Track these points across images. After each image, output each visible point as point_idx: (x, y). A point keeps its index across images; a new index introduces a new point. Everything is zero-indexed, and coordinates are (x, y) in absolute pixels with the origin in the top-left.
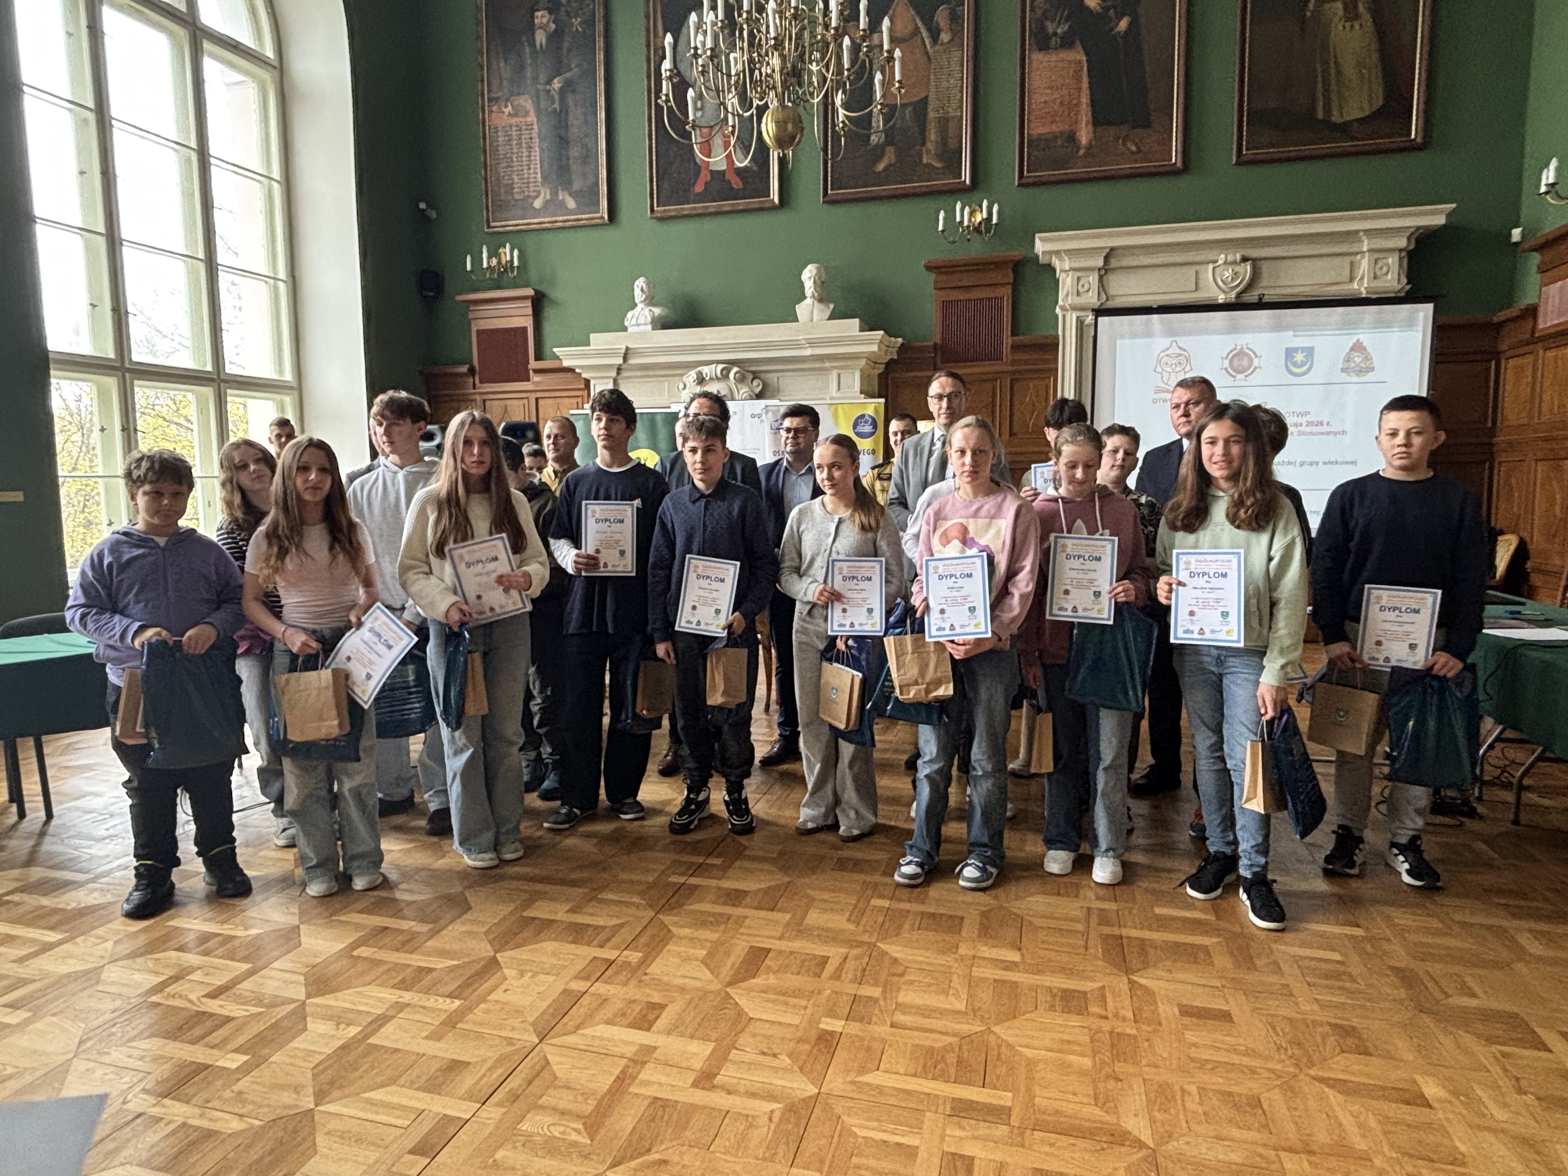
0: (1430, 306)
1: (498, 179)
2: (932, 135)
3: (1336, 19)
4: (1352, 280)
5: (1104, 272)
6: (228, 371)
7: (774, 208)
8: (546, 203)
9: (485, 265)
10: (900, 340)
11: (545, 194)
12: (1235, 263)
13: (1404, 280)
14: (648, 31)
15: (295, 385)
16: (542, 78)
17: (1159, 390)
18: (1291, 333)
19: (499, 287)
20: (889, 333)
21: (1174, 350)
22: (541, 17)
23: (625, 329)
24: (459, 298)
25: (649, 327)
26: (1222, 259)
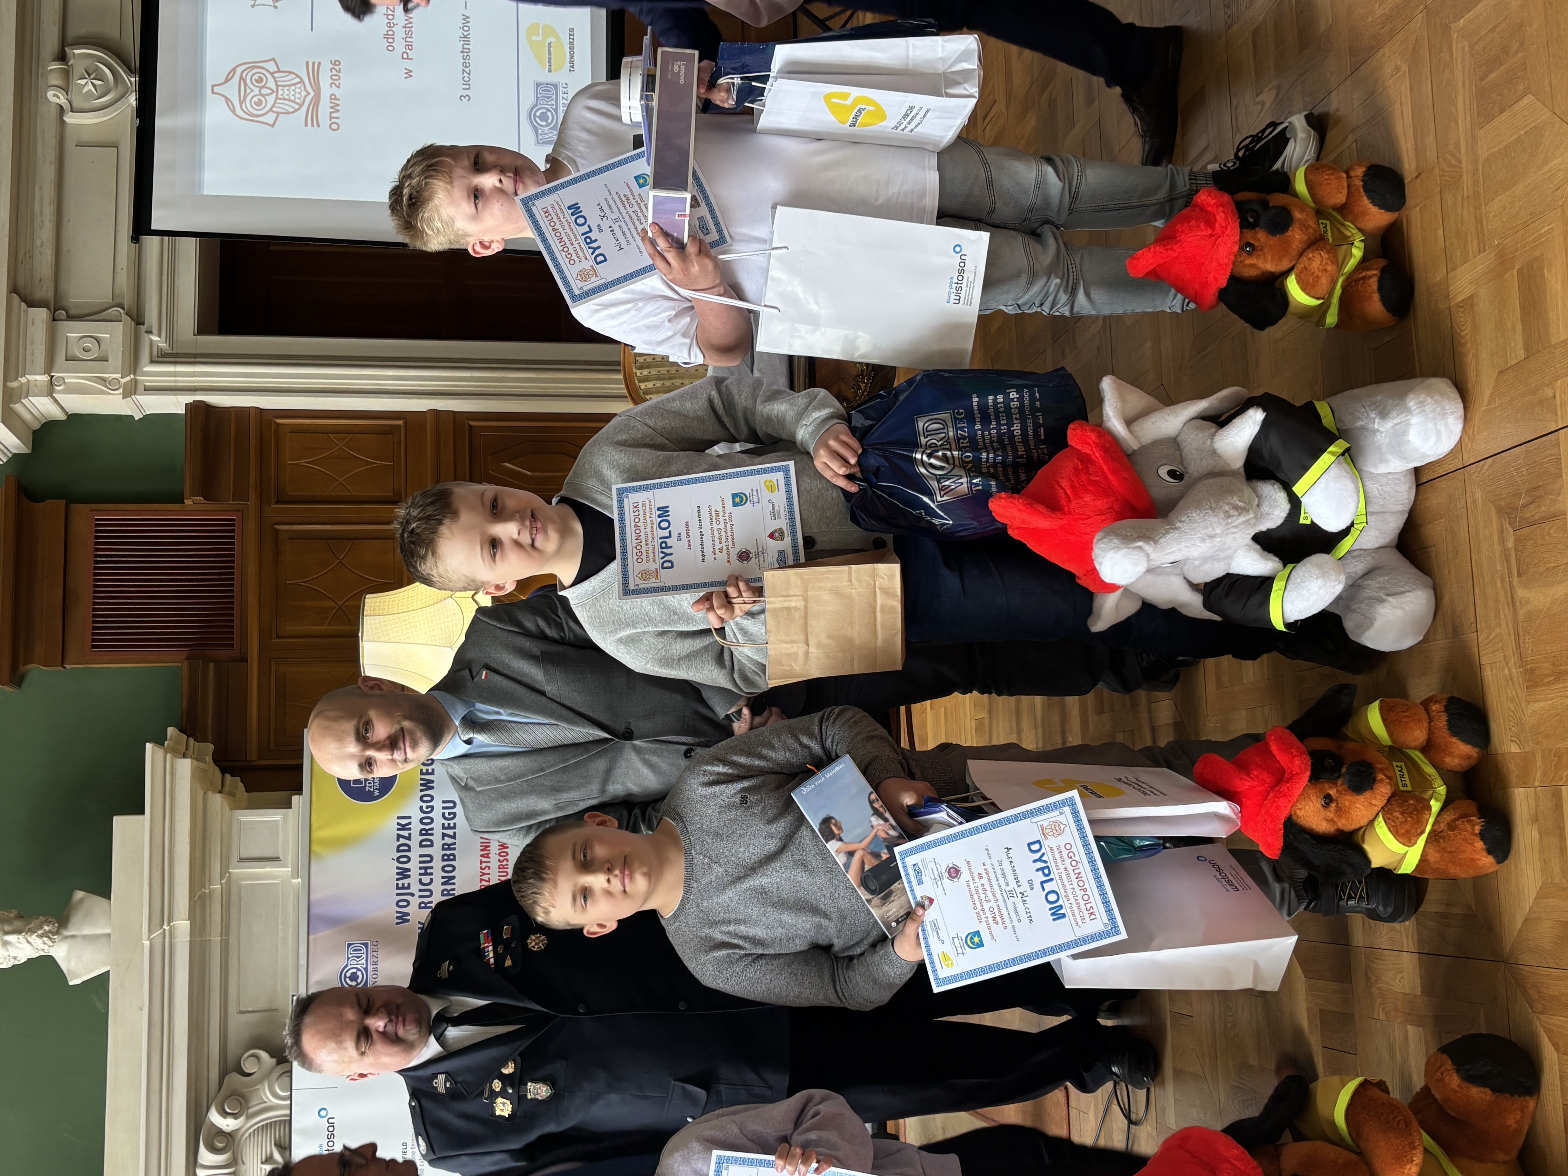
5: (61, 309)
10: (170, 730)
12: (67, 74)
17: (313, 119)
21: (232, 90)
26: (56, 97)
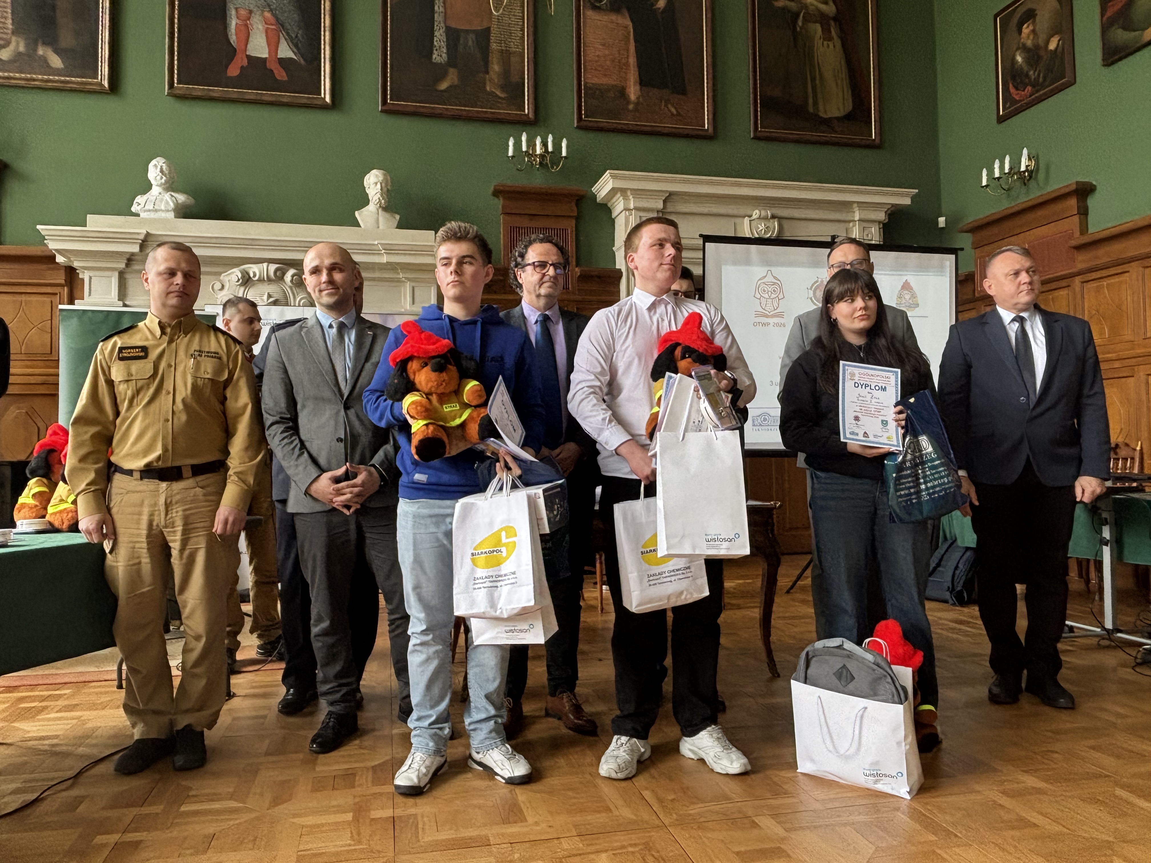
2: (495, 66)
3: (818, 37)
7: (324, 107)
8: (19, 56)
11: (17, 45)
12: (766, 218)
17: (759, 315)
21: (770, 279)
26: (756, 214)
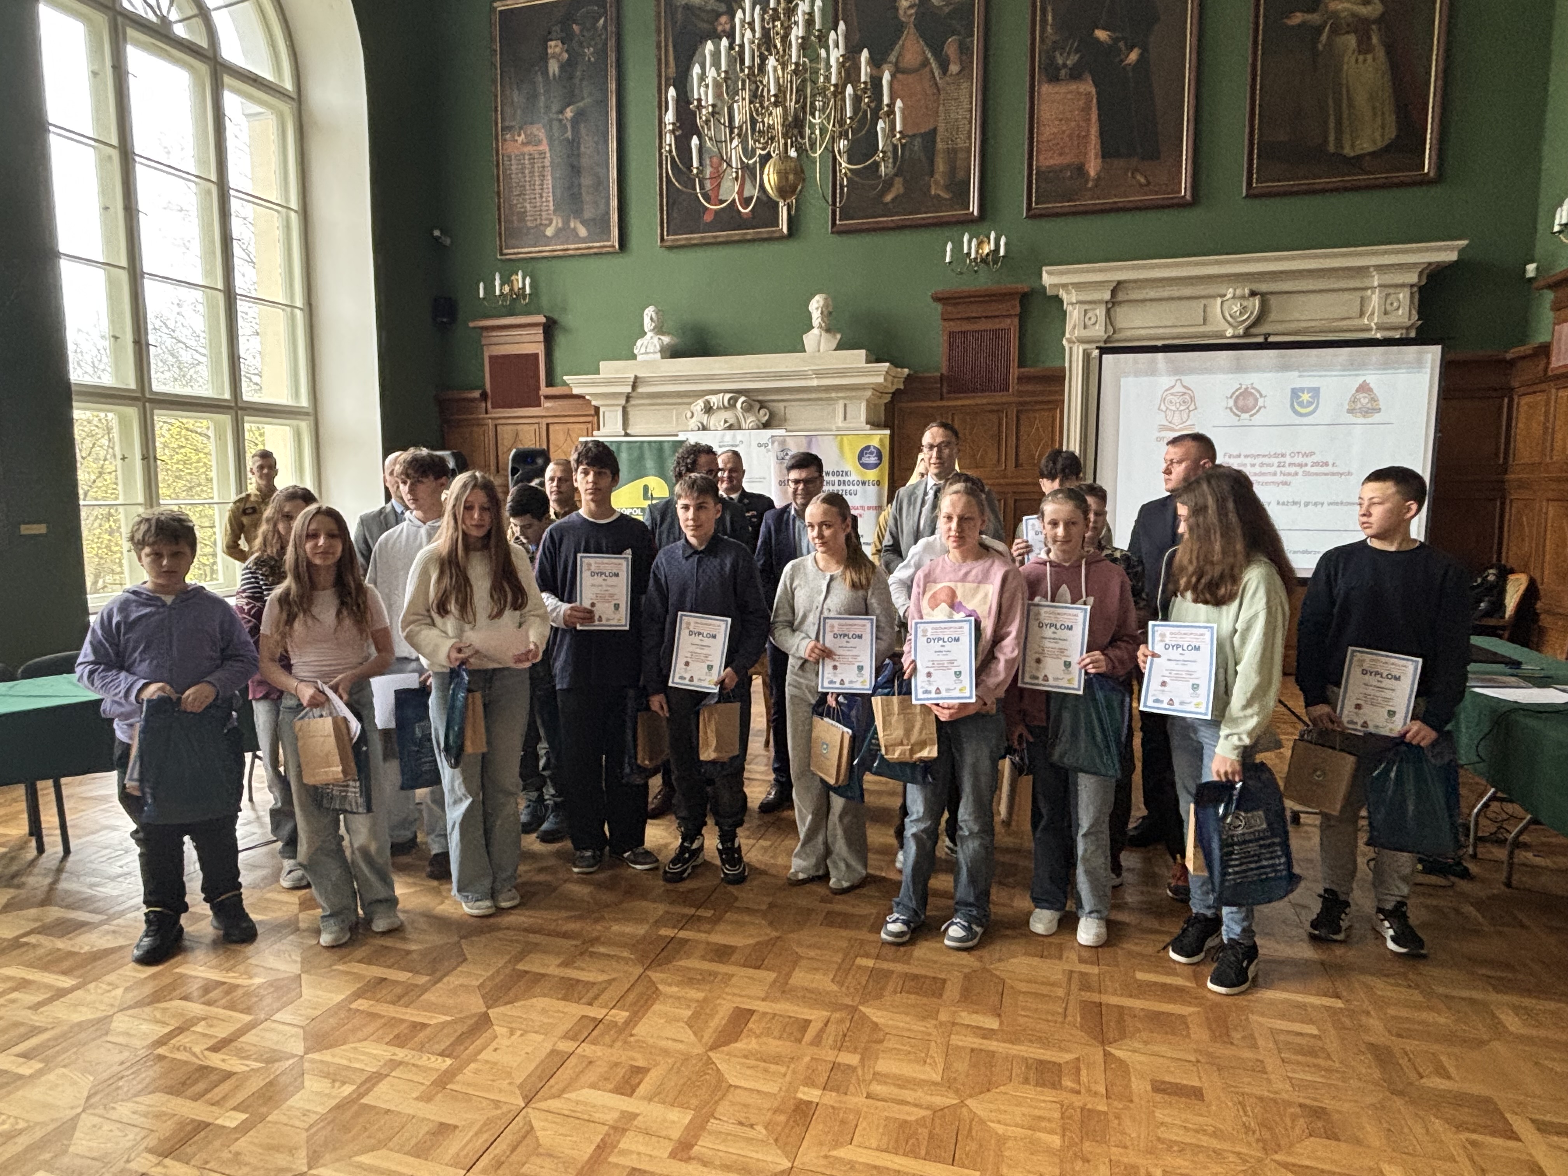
0: (1438, 349)
1: (511, 207)
2: (941, 166)
3: (1350, 52)
4: (1362, 314)
5: (1111, 305)
6: (245, 398)
7: (782, 238)
8: (558, 231)
9: (497, 293)
10: (906, 371)
11: (557, 222)
12: (1243, 297)
13: (1415, 316)
14: (660, 60)
15: (311, 410)
16: (555, 108)
17: (1164, 428)
18: (1296, 374)
19: (512, 314)
20: (895, 364)
21: (1179, 388)
22: (554, 47)
23: (634, 357)
24: (471, 325)
25: (658, 355)
26: (1229, 293)
